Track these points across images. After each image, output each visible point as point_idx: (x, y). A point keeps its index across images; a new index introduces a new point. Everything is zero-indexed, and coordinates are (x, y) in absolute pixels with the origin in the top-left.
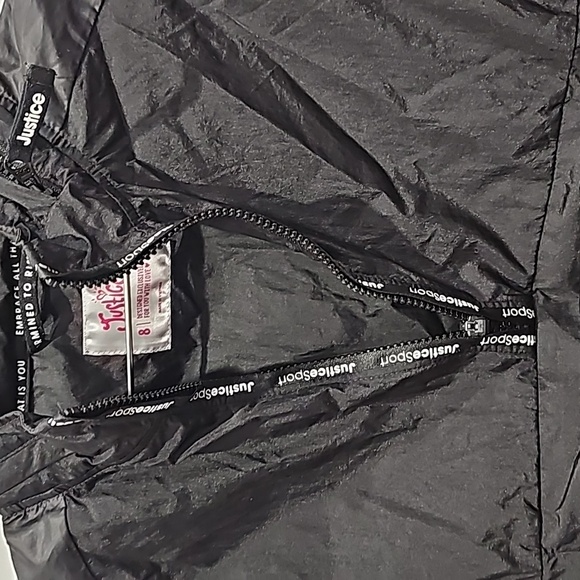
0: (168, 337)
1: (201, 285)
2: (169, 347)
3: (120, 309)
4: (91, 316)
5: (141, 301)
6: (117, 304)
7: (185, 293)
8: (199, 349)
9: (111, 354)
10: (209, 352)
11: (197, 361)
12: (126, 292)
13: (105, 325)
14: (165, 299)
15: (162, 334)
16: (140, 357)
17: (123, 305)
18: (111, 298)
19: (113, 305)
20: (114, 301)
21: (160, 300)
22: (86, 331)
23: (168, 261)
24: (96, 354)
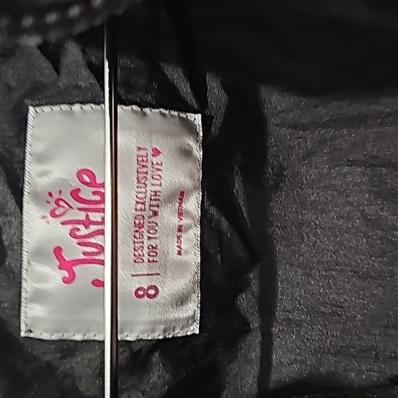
0: (193, 307)
1: (261, 207)
2: (195, 329)
3: (96, 240)
4: (38, 254)
5: (141, 226)
6: (93, 228)
7: (228, 219)
8: (255, 339)
9: (78, 337)
10: (276, 342)
11: (250, 361)
12: (108, 205)
13: (66, 274)
14: (189, 227)
15: (182, 300)
16: (136, 347)
17: (102, 232)
18: (82, 216)
19: (83, 231)
20: (87, 223)
21: (180, 229)
22: (28, 286)
23: (198, 153)
24: (46, 336)
